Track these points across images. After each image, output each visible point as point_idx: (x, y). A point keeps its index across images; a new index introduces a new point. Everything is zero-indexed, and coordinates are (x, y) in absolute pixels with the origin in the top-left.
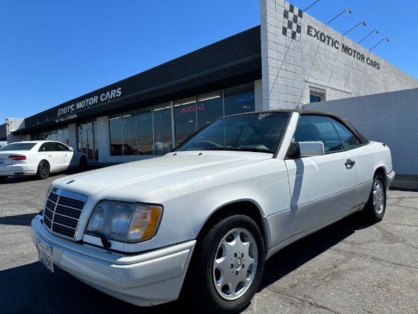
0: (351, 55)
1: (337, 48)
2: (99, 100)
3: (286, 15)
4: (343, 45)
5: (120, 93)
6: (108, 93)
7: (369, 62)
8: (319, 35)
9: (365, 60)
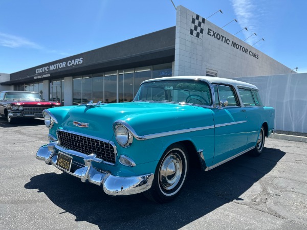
0: (238, 49)
1: (228, 44)
2: (66, 65)
3: (193, 22)
4: (233, 42)
5: (82, 61)
6: (73, 61)
7: (251, 53)
8: (216, 35)
9: (248, 52)
